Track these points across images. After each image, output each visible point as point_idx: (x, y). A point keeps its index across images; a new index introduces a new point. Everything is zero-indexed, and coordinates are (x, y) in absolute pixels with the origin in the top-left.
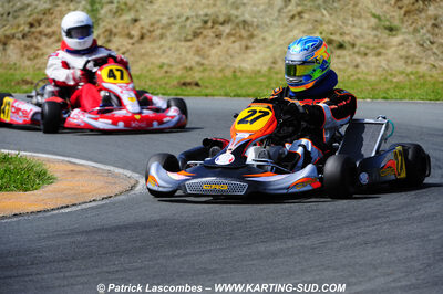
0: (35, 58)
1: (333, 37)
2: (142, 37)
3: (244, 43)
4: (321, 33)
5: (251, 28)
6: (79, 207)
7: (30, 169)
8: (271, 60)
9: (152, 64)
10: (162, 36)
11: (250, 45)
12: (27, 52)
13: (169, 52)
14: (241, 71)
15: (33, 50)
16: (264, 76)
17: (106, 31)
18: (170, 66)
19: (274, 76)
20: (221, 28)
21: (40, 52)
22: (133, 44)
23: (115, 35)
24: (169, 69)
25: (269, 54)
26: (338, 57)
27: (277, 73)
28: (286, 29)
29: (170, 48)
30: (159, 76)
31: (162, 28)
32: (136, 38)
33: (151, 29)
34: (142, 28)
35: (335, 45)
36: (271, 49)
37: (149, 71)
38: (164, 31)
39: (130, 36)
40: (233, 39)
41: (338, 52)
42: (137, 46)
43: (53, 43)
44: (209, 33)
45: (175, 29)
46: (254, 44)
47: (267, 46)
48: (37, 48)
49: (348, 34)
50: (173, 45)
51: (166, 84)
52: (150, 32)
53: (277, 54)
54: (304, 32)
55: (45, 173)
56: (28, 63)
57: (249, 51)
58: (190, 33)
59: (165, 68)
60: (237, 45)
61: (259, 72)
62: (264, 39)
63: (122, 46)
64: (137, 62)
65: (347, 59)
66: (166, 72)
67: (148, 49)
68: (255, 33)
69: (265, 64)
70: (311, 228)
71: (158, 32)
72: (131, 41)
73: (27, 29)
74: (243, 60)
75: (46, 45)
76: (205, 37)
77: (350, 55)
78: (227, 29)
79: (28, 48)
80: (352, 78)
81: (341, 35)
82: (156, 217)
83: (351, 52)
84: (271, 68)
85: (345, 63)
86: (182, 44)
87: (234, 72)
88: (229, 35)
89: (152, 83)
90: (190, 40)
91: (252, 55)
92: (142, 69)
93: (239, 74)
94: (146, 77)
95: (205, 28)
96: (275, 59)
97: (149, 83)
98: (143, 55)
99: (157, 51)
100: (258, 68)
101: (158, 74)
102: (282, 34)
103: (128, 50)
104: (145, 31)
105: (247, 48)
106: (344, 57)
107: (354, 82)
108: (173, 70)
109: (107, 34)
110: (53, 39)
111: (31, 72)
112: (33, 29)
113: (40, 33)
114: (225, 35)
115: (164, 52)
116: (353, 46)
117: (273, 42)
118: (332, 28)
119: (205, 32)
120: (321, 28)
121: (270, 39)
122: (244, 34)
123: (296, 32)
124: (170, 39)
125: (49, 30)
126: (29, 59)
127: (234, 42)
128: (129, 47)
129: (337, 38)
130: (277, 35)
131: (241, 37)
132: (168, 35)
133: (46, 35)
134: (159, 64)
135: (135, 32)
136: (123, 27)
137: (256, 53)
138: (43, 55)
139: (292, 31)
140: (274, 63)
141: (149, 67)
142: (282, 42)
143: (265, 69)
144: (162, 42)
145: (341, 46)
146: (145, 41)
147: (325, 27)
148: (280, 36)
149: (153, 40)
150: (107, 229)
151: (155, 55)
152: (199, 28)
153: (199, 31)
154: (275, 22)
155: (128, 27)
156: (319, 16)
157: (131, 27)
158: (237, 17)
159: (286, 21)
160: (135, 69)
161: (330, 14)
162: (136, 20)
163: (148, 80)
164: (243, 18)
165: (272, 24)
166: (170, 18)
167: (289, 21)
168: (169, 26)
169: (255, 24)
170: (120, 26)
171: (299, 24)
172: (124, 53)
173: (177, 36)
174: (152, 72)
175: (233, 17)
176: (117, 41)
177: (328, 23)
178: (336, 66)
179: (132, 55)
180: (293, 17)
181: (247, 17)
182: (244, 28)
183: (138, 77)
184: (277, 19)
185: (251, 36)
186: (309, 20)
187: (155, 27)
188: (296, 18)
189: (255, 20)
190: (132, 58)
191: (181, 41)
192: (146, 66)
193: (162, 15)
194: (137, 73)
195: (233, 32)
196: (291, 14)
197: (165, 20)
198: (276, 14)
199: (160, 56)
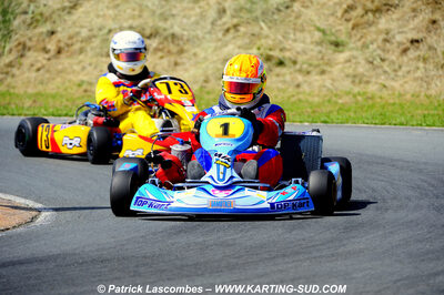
1: (271, 53)
2: (59, 52)
3: (172, 59)
4: (259, 49)
5: (181, 43)
8: (202, 78)
9: (70, 81)
10: (81, 51)
11: (179, 61)
13: (89, 69)
17: (19, 44)
18: (90, 84)
19: (206, 96)
20: (148, 42)
22: (49, 59)
23: (29, 49)
24: (89, 88)
25: (200, 71)
27: (208, 93)
28: (219, 44)
29: (90, 64)
30: (77, 95)
31: (82, 41)
32: (52, 53)
33: (70, 42)
34: (59, 41)
35: (274, 61)
36: (204, 66)
37: (66, 89)
38: (84, 44)
39: (46, 50)
40: (160, 54)
41: (278, 70)
42: (53, 61)
45: (96, 42)
46: (184, 60)
47: (198, 63)
49: (289, 50)
50: (94, 60)
52: (68, 45)
53: (210, 72)
57: (178, 68)
59: (84, 87)
60: (165, 62)
62: (195, 54)
63: (37, 61)
64: (53, 79)
65: (288, 78)
66: (86, 91)
67: (66, 65)
68: (185, 48)
69: (196, 82)
71: (77, 46)
72: (47, 56)
77: (291, 73)
78: (154, 43)
80: (293, 99)
81: (281, 50)
83: (292, 70)
84: (202, 87)
85: (285, 82)
88: (157, 50)
89: (69, 104)
91: (181, 72)
92: (58, 88)
94: (62, 96)
96: (207, 77)
97: (65, 102)
98: (60, 72)
99: (76, 68)
101: (76, 92)
102: (216, 49)
103: (43, 66)
104: (62, 45)
105: (176, 64)
106: (284, 75)
107: (295, 102)
109: (20, 47)
114: (152, 49)
115: (84, 68)
116: (295, 62)
117: (205, 59)
118: (270, 42)
120: (259, 43)
121: (202, 55)
122: (174, 48)
123: (230, 47)
124: (90, 53)
127: (162, 58)
128: (45, 62)
129: (276, 54)
130: (210, 51)
131: (169, 52)
132: (89, 49)
134: (77, 82)
135: (52, 46)
136: (38, 40)
137: (186, 70)
139: (226, 45)
140: (206, 81)
141: (67, 84)
142: (215, 58)
143: (196, 87)
144: (81, 57)
145: (281, 63)
146: (63, 55)
147: (263, 41)
148: (213, 52)
149: (72, 55)
151: (74, 71)
154: (207, 36)
155: (44, 40)
156: (256, 30)
157: (47, 40)
158: (165, 30)
159: (220, 35)
160: (51, 88)
161: (270, 28)
162: (53, 33)
163: (64, 100)
164: (171, 31)
165: (204, 38)
166: (90, 30)
167: (224, 35)
168: (89, 39)
169: (185, 38)
170: (35, 39)
171: (234, 38)
172: (38, 70)
173: (98, 50)
174: (69, 90)
175: (161, 31)
176: (31, 56)
177: (267, 37)
178: (274, 85)
179: (48, 71)
180: (228, 30)
181: (177, 30)
182: (173, 42)
183: (54, 97)
184: (210, 33)
185: (181, 52)
186: (245, 34)
187: (75, 40)
188: (232, 31)
189: (185, 33)
190: (47, 76)
191: (102, 56)
192: (63, 83)
193: (82, 27)
194: (54, 91)
195: (161, 47)
196: (226, 27)
197: (84, 33)
198: (209, 27)
199: (79, 73)
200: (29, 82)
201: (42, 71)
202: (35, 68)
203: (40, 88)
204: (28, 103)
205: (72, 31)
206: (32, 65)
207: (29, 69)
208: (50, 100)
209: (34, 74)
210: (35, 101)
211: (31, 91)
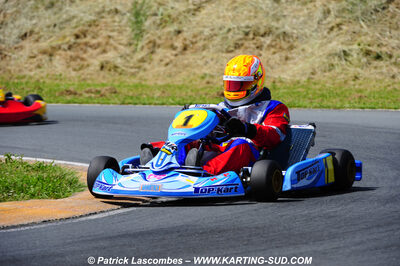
0: (80, 69)
1: (370, 48)
2: (185, 49)
3: (284, 54)
4: (359, 45)
5: (291, 40)
6: (107, 214)
7: (62, 177)
8: (310, 71)
9: (194, 74)
10: (204, 48)
11: (289, 56)
12: (73, 63)
13: (211, 63)
14: (281, 82)
15: (79, 60)
16: (303, 86)
17: (150, 42)
18: (212, 76)
19: (313, 86)
20: (262, 39)
21: (86, 63)
22: (176, 55)
23: (159, 46)
24: (211, 80)
25: (308, 65)
26: (376, 68)
27: (315, 84)
28: (325, 41)
29: (212, 59)
30: (201, 86)
31: (205, 40)
32: (179, 50)
33: (194, 40)
34: (185, 39)
35: (373, 55)
36: (311, 60)
37: (191, 81)
38: (206, 42)
39: (173, 47)
40: (273, 50)
41: (376, 63)
42: (180, 57)
43: (98, 54)
44: (250, 44)
45: (217, 40)
46: (294, 55)
47: (306, 57)
48: (82, 59)
49: (385, 46)
50: (215, 56)
51: (206, 94)
52: (192, 43)
53: (317, 65)
54: (342, 43)
55: (76, 182)
56: (73, 74)
57: (288, 62)
58: (232, 45)
59: (207, 79)
60: (277, 56)
61: (298, 82)
62: (303, 50)
63: (166, 57)
64: (180, 72)
65: (384, 70)
66: (208, 83)
67: (191, 60)
68: (295, 44)
69: (304, 74)
70: (326, 233)
71: (200, 44)
72: (174, 52)
73: (73, 40)
74: (283, 71)
75: (91, 56)
76: (246, 48)
77: (387, 66)
78: (267, 40)
79: (73, 59)
80: (389, 89)
81: (379, 46)
82: (179, 223)
83: (388, 63)
84: (309, 79)
85: (382, 73)
86: (224, 55)
87: (274, 82)
88: (270, 46)
89: (193, 94)
90: (231, 51)
91: (291, 66)
92: (184, 80)
93: (278, 85)
94: (187, 88)
95: (246, 40)
96: (314, 70)
97: (190, 93)
98: (187, 66)
99: (199, 62)
100: (298, 78)
101: (200, 84)
102: (322, 45)
103: (171, 61)
104: (188, 42)
105: (287, 58)
106: (381, 67)
108: (215, 81)
109: (151, 45)
110: (98, 50)
111: (76, 83)
112: (79, 41)
113: (86, 44)
114: (265, 46)
115: (207, 62)
116: (391, 56)
117: (312, 54)
118: (369, 39)
119: (246, 44)
120: (359, 40)
121: (309, 50)
122: (285, 45)
123: (334, 43)
124: (212, 50)
125: (94, 41)
126: (75, 70)
127: (274, 53)
128: (173, 58)
129: (374, 49)
130: (316, 46)
131: (281, 48)
132: (211, 46)
133: (91, 46)
134: (201, 75)
135: (179, 44)
136: (167, 39)
137: (295, 64)
138: (88, 66)
139: (330, 42)
140: (313, 74)
141: (192, 77)
142: (321, 54)
143: (304, 79)
144: (204, 53)
145: (378, 57)
146: (187, 52)
147: (363, 38)
148: (319, 48)
149: (195, 52)
150: (130, 235)
151: (198, 65)
152: (241, 39)
153: (240, 43)
154: (314, 34)
155: (171, 39)
156: (357, 28)
157: (174, 38)
158: (277, 29)
159: (325, 33)
160: (178, 80)
161: (368, 26)
162: (179, 32)
163: (189, 91)
164: (283, 30)
165: (311, 35)
166: (212, 30)
167: (329, 33)
168: (211, 38)
169: (295, 36)
170: (163, 38)
171: (338, 35)
172: (167, 64)
173: (219, 47)
174: (194, 82)
175: (274, 29)
176: (160, 52)
177: (366, 34)
178: (373, 76)
179: (175, 66)
180: (332, 29)
181: (287, 29)
182: (284, 40)
183: (180, 88)
184: (316, 31)
185: (291, 48)
186: (347, 31)
187: (198, 38)
188: (335, 29)
189: (295, 31)
190: (175, 69)
191: (223, 52)
192: (189, 76)
193: (205, 27)
194: (180, 84)
195: (274, 43)
196: (330, 26)
197: (207, 32)
198: (316, 26)
199: (202, 67)
200: (159, 75)
201: (170, 66)
202: (164, 63)
203: (169, 80)
204: (158, 94)
205: (196, 31)
206: (161, 61)
207: (159, 64)
208: (177, 91)
209: (163, 69)
210: (163, 92)
211: (160, 83)
